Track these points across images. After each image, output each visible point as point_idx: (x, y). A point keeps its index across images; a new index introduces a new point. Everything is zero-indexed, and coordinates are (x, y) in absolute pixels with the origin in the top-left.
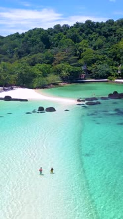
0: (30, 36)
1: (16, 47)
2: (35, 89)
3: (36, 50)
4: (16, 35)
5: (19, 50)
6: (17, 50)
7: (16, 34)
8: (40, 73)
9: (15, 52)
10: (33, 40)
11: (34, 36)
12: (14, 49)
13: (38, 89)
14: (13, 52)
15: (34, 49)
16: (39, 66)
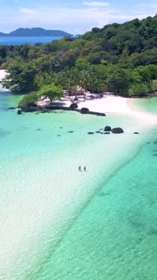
0: (148, 25)
1: (128, 39)
2: (130, 97)
3: (151, 43)
4: (134, 22)
5: (130, 44)
6: (128, 43)
7: (134, 20)
8: (139, 78)
9: (126, 46)
10: (150, 30)
11: (153, 24)
12: (125, 43)
13: (134, 97)
14: (124, 46)
15: (148, 42)
16: (141, 68)
